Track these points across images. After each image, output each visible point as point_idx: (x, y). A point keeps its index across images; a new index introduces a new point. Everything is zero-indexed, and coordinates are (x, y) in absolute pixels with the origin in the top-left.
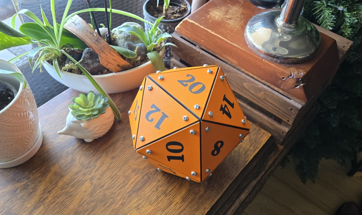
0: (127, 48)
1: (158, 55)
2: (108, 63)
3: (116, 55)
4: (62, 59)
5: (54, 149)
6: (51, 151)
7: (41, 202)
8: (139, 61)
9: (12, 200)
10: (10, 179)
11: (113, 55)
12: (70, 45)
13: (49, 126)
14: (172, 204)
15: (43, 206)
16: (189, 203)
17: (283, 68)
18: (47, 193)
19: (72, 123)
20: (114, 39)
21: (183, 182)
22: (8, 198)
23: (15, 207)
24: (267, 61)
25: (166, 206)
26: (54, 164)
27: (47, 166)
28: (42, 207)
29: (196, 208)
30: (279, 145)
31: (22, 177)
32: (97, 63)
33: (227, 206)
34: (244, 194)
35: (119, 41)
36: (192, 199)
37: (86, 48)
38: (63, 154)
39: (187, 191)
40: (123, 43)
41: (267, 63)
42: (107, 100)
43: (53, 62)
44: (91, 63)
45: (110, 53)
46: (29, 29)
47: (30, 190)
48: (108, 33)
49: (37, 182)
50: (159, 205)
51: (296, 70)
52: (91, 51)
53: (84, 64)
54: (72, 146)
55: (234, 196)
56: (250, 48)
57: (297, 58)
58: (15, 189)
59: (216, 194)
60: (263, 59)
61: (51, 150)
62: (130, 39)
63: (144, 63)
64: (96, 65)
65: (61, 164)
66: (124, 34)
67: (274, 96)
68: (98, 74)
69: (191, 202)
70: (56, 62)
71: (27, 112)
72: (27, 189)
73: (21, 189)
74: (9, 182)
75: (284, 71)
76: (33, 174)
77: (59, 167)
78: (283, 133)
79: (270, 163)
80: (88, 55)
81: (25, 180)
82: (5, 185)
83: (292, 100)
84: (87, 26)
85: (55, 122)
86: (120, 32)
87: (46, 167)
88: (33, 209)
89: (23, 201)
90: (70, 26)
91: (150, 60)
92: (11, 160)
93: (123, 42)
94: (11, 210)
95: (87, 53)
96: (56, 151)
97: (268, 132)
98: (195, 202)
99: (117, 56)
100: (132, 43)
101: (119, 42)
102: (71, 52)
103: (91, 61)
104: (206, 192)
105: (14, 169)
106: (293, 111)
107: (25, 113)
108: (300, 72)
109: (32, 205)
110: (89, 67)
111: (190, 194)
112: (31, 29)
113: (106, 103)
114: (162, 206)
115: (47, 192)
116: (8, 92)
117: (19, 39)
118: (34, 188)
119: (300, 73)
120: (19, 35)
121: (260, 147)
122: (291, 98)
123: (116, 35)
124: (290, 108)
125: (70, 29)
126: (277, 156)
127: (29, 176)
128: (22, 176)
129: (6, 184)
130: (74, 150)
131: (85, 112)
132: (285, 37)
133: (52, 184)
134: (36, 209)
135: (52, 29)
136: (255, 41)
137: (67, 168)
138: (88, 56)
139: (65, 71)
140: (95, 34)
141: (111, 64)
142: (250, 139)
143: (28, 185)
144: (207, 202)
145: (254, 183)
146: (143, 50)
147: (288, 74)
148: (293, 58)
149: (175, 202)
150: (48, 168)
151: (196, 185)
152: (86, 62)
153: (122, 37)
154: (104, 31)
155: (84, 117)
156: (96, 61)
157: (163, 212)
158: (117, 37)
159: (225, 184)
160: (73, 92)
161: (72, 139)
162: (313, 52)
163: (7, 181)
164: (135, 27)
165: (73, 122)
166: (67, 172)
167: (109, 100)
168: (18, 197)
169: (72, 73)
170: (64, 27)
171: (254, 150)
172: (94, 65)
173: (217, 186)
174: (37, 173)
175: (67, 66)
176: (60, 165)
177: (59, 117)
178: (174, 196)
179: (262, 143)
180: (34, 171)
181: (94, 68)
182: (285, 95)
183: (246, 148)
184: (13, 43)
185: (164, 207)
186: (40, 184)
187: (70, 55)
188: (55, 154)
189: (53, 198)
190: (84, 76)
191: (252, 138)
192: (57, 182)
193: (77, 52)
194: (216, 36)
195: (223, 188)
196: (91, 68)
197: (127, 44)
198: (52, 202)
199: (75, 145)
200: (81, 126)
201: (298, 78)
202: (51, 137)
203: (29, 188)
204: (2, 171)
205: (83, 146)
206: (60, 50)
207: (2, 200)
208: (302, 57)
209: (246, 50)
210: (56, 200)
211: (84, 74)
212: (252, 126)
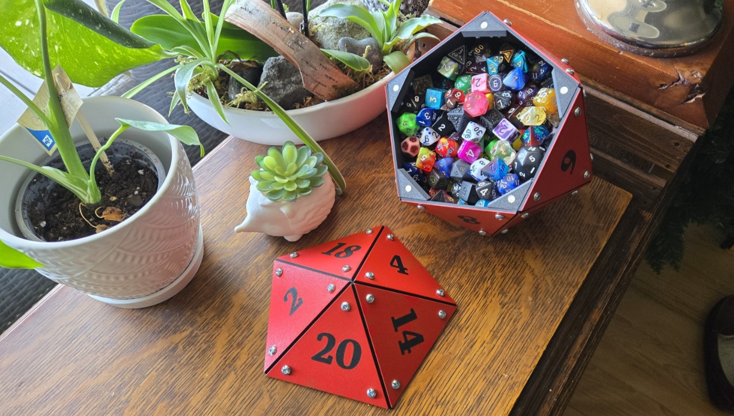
0: (344, 51)
1: (407, 58)
2: (317, 83)
3: (331, 67)
4: (221, 83)
5: (230, 261)
6: (225, 267)
7: (228, 366)
8: (370, 73)
9: (171, 368)
10: (159, 328)
11: (326, 68)
12: (233, 53)
13: (209, 216)
14: (475, 345)
15: (233, 373)
16: (506, 340)
17: (661, 67)
18: (235, 348)
19: (262, 208)
20: (313, 33)
21: (486, 301)
22: (162, 365)
23: (180, 380)
24: (629, 54)
25: (465, 349)
26: (238, 291)
27: (225, 296)
28: (232, 376)
29: (521, 348)
30: (644, 212)
31: (180, 323)
32: (293, 85)
33: (571, 337)
34: (597, 310)
35: (324, 37)
36: (509, 333)
37: (270, 58)
38: (250, 270)
39: (498, 317)
40: (334, 41)
41: (628, 58)
42: (322, 159)
43: (208, 93)
44: (281, 86)
45: (321, 65)
46: (150, 28)
47: (201, 345)
48: (303, 22)
49: (212, 328)
50: (452, 349)
51: (687, 69)
52: (280, 64)
53: (266, 90)
54: (263, 252)
55: (580, 316)
56: (591, 31)
57: (682, 45)
58: (173, 346)
59: (553, 316)
60: (619, 52)
61: (224, 264)
62: (345, 31)
63: (381, 78)
64: (291, 89)
65: (250, 288)
66: (334, 23)
67: (642, 121)
68: (295, 108)
69: (509, 338)
70: (212, 91)
71: (185, 198)
72: (195, 343)
73: (183, 344)
74: (159, 334)
75: (664, 72)
76: (200, 313)
77: (247, 295)
78: (655, 188)
79: (634, 247)
80: (273, 71)
81: (188, 326)
82: (151, 342)
83: (678, 127)
84: (274, 13)
85: (220, 207)
86: (325, 18)
87: (222, 297)
88: (215, 381)
89: (193, 367)
90: (238, 16)
91: (391, 71)
92: (157, 292)
93: (333, 38)
94: (175, 387)
95: (273, 67)
96: (234, 264)
97: (625, 191)
98: (517, 336)
99: (334, 69)
100: (351, 38)
101: (326, 39)
102: (237, 67)
103: (281, 82)
104: (532, 315)
105: (161, 309)
106: (679, 146)
107: (182, 201)
108: (695, 72)
109: (212, 375)
110: (277, 95)
111: (503, 322)
112: (155, 28)
113: (321, 165)
114: (458, 350)
115: (235, 345)
116: (136, 160)
117: (142, 51)
118: (207, 341)
119: (695, 74)
120: (144, 43)
121: (616, 220)
122: (674, 123)
123: (316, 25)
124: (673, 142)
125: (241, 23)
126: (643, 233)
127: (194, 318)
128: (180, 320)
129: (152, 338)
130: (269, 259)
131: (283, 184)
132: (654, 5)
133: (241, 330)
134: (222, 381)
135: (198, 23)
136: (602, 17)
137: (263, 295)
138: (275, 73)
139: (234, 106)
140: (292, 29)
141: (323, 85)
142: (596, 207)
143: (195, 336)
144: (538, 334)
145: (612, 287)
146: (375, 50)
147: (673, 77)
148: (674, 47)
149: (479, 340)
150: (226, 301)
151: (511, 305)
152: (272, 86)
153: (331, 28)
154: (293, 18)
155: (283, 195)
156: (290, 82)
157: (462, 361)
158: (320, 30)
159: (565, 297)
160: (241, 145)
161: (260, 239)
162: (712, 33)
163: (154, 333)
164: (355, 7)
165: (263, 206)
166: (266, 303)
167: (324, 158)
168: (182, 362)
169: (245, 108)
170: (226, 19)
171: (606, 226)
172: (287, 91)
173: (551, 303)
174: (208, 312)
175: (240, 97)
176: (248, 290)
177: (226, 197)
178: (475, 330)
179: (618, 213)
180: (201, 309)
181: (286, 96)
182: (664, 117)
183: (591, 225)
184: (131, 61)
185: (461, 352)
186: (219, 332)
187: (235, 72)
188: (233, 270)
189: (249, 355)
190: (270, 112)
191: (598, 204)
192: (250, 324)
193: (246, 66)
194: (521, 12)
195: (563, 305)
196: (281, 96)
197: (344, 41)
198: (249, 365)
199: (268, 250)
200: (282, 212)
201: (693, 83)
202: (218, 237)
203: (199, 342)
204: (139, 314)
205: (284, 251)
206: (216, 66)
207: (152, 371)
208: (690, 43)
209: (584, 37)
210: (256, 358)
211: (271, 110)
212: (595, 181)
